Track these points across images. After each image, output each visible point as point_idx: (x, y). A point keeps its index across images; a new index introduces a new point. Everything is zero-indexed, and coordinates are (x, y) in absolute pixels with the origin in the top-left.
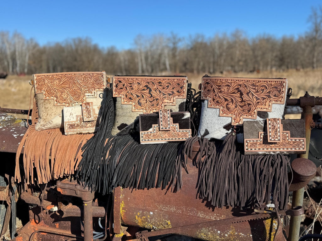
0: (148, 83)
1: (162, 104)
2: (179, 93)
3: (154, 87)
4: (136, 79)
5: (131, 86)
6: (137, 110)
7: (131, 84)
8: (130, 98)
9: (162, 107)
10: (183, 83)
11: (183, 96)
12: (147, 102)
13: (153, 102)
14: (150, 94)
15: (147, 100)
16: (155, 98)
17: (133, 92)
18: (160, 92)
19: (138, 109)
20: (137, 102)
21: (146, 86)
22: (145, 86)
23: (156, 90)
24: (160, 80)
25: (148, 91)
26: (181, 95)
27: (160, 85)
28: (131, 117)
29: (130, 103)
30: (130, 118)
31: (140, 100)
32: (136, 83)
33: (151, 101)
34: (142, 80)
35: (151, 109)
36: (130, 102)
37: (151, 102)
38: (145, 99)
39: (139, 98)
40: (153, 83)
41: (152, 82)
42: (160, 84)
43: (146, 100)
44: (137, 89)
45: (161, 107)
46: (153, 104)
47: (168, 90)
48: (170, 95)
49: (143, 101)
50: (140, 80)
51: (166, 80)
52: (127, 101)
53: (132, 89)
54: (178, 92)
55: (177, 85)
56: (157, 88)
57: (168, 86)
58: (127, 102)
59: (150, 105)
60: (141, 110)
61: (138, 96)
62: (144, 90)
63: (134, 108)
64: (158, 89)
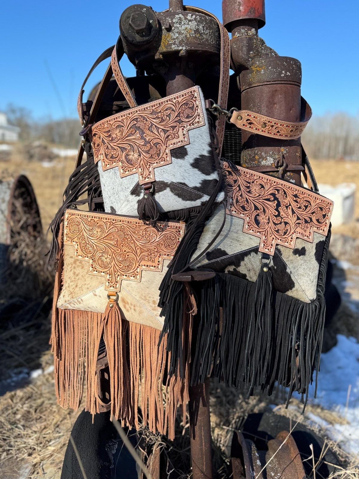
0: (278, 190)
1: (293, 233)
2: (319, 224)
3: (286, 201)
4: (260, 177)
5: (248, 187)
6: (251, 231)
7: (249, 183)
8: (243, 207)
9: (292, 238)
10: (328, 209)
11: (324, 230)
12: (268, 223)
13: (278, 227)
14: (277, 210)
15: (271, 220)
16: (283, 221)
17: (250, 198)
18: (293, 212)
19: (253, 230)
20: (253, 217)
21: (273, 195)
22: (271, 194)
23: (287, 207)
24: (297, 192)
25: (275, 205)
26: (321, 228)
27: (296, 201)
28: (238, 241)
29: (242, 215)
30: (236, 242)
31: (258, 215)
32: (258, 183)
33: (276, 222)
34: (268, 181)
35: (273, 236)
36: (241, 213)
37: (275, 224)
38: (267, 218)
39: (258, 211)
40: (285, 193)
41: (284, 191)
42: (295, 199)
43: (269, 219)
44: (258, 195)
45: (290, 238)
46: (278, 230)
47: (304, 213)
48: (306, 222)
49: (262, 219)
50: (266, 181)
51: (305, 195)
52: (237, 211)
53: (249, 192)
54: (318, 220)
55: (319, 209)
56: (290, 205)
57: (306, 207)
58: (235, 212)
59: (273, 230)
60: (258, 233)
61: (256, 208)
62: (268, 200)
63: (247, 226)
64: (290, 207)
